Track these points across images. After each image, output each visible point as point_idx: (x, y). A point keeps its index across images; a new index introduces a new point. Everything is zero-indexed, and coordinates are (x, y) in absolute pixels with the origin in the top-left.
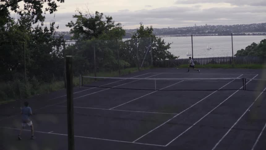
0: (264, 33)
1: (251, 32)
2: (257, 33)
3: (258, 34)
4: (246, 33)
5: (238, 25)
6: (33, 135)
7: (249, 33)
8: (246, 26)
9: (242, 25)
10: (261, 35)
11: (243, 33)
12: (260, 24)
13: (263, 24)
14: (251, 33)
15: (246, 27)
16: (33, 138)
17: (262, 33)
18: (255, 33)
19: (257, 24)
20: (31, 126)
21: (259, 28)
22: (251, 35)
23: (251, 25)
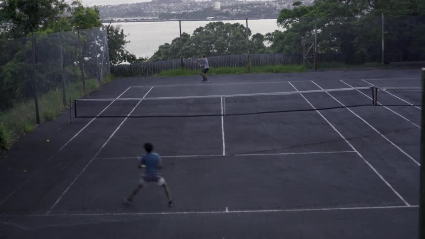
0: (142, 18)
1: (122, 16)
2: (132, 18)
3: (134, 19)
4: (114, 19)
5: (101, 6)
6: (171, 200)
7: (119, 19)
8: (113, 7)
9: (107, 6)
10: (138, 21)
11: (110, 19)
12: (134, 4)
13: (138, 4)
14: (122, 19)
15: (114, 9)
16: (172, 205)
17: (139, 18)
18: (128, 19)
19: (130, 5)
20: (164, 185)
21: (133, 11)
22: (123, 21)
23: (121, 5)
